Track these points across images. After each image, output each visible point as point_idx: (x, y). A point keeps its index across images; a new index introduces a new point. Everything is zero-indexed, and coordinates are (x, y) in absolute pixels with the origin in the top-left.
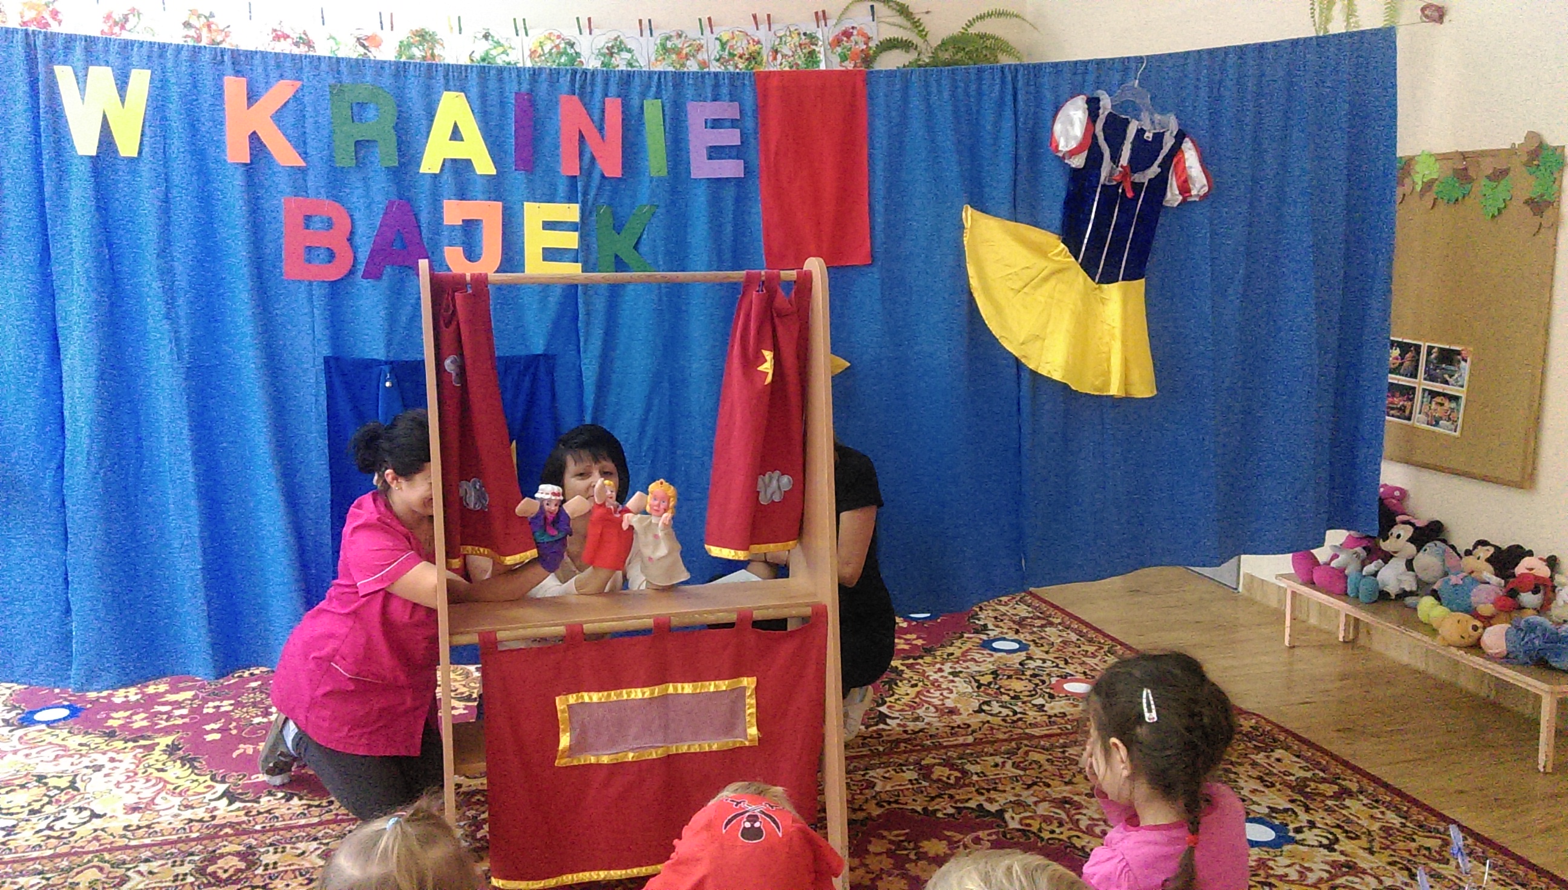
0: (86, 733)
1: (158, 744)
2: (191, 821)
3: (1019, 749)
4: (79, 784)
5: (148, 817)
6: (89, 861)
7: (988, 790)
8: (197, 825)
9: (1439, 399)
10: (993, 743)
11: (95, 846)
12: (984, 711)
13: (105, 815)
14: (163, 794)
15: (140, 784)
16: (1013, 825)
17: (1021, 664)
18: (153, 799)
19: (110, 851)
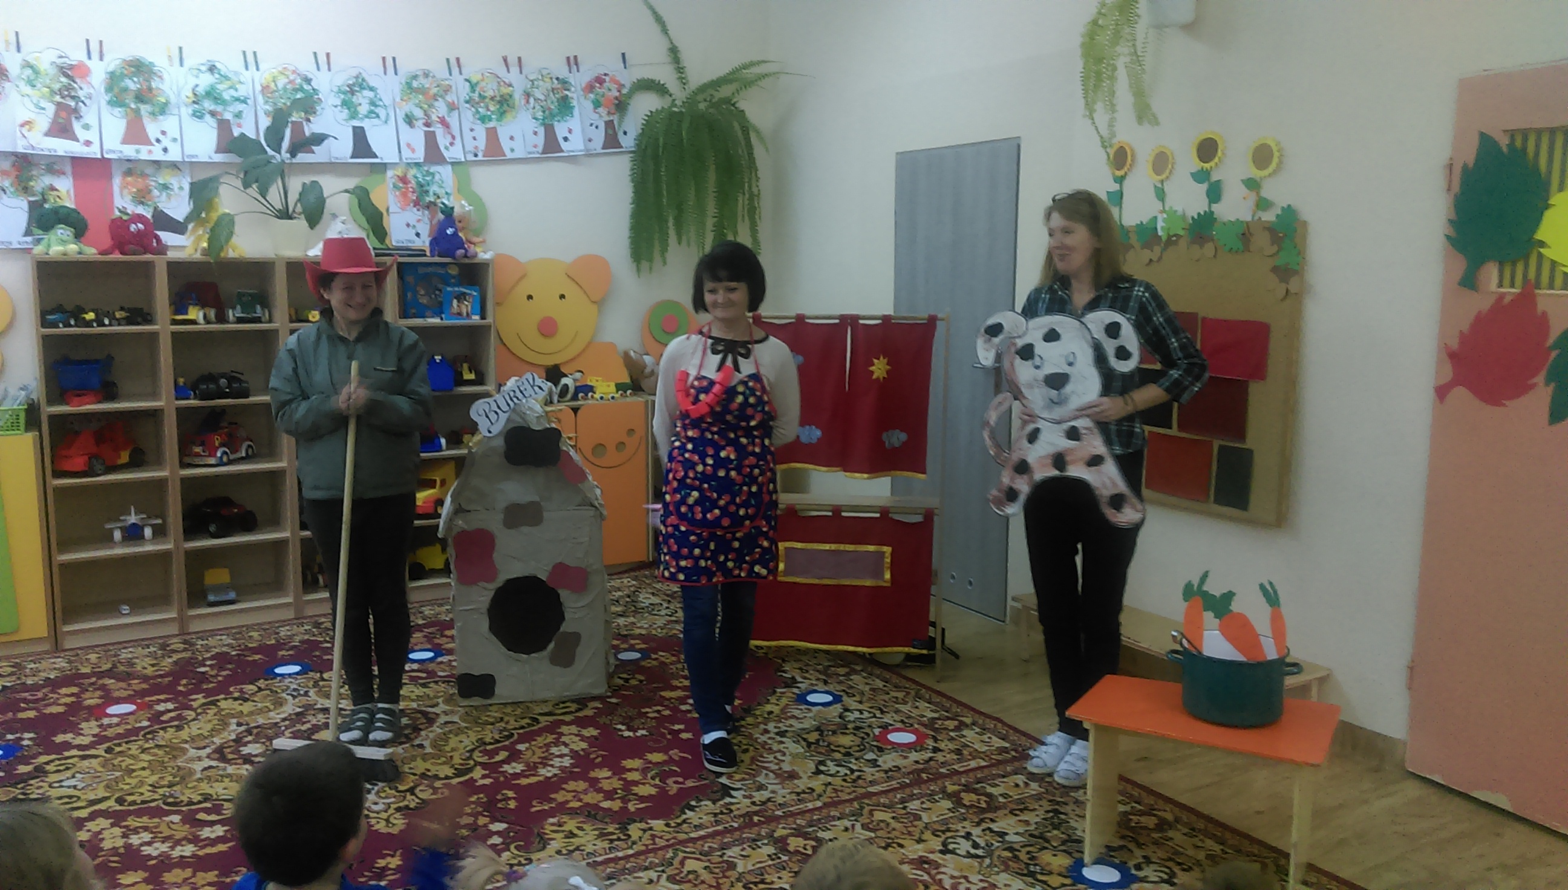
10: (838, 805)
12: (822, 772)
17: (841, 717)
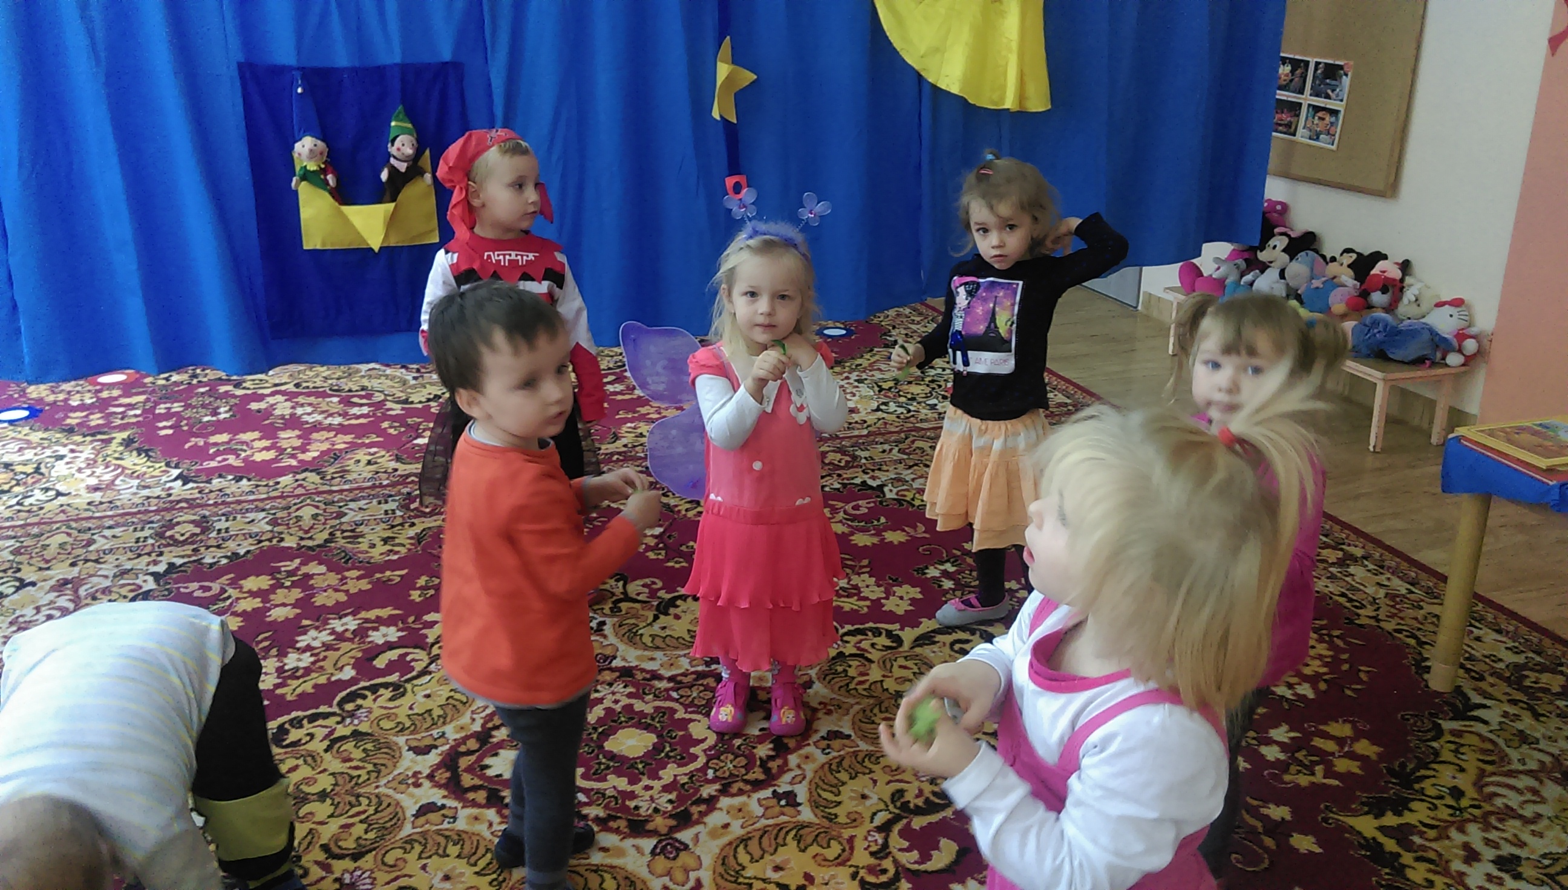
0: (46, 430)
1: (114, 438)
2: (148, 498)
3: (907, 438)
4: (43, 470)
5: (110, 495)
6: (58, 529)
7: (873, 470)
8: (156, 501)
9: (1320, 114)
10: (883, 434)
11: (62, 517)
12: (881, 410)
13: (69, 494)
14: (121, 478)
15: (99, 470)
16: (892, 495)
18: (113, 482)
19: (76, 521)
